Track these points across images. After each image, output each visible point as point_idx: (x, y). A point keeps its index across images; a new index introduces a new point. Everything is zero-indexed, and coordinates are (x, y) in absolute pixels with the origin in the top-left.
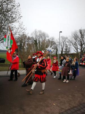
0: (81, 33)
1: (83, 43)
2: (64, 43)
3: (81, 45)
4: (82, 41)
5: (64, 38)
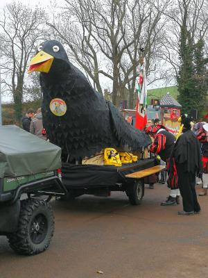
1: (121, 44)
2: (28, 41)
3: (116, 57)
4: (120, 36)
5: (24, 15)
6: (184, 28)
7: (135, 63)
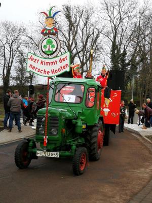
0: (68, 17)
1: (75, 51)
6: (114, 43)
7: (83, 64)
